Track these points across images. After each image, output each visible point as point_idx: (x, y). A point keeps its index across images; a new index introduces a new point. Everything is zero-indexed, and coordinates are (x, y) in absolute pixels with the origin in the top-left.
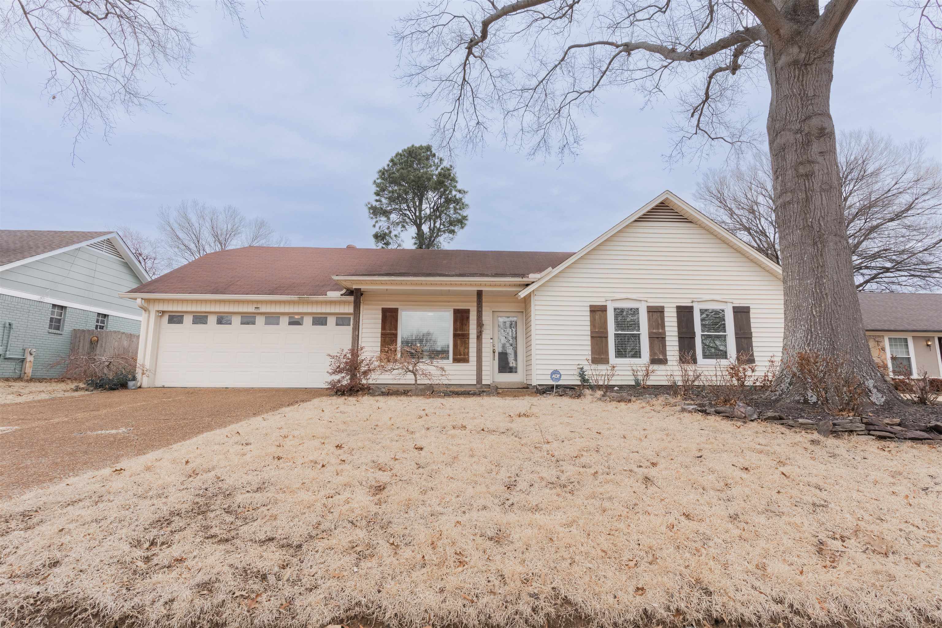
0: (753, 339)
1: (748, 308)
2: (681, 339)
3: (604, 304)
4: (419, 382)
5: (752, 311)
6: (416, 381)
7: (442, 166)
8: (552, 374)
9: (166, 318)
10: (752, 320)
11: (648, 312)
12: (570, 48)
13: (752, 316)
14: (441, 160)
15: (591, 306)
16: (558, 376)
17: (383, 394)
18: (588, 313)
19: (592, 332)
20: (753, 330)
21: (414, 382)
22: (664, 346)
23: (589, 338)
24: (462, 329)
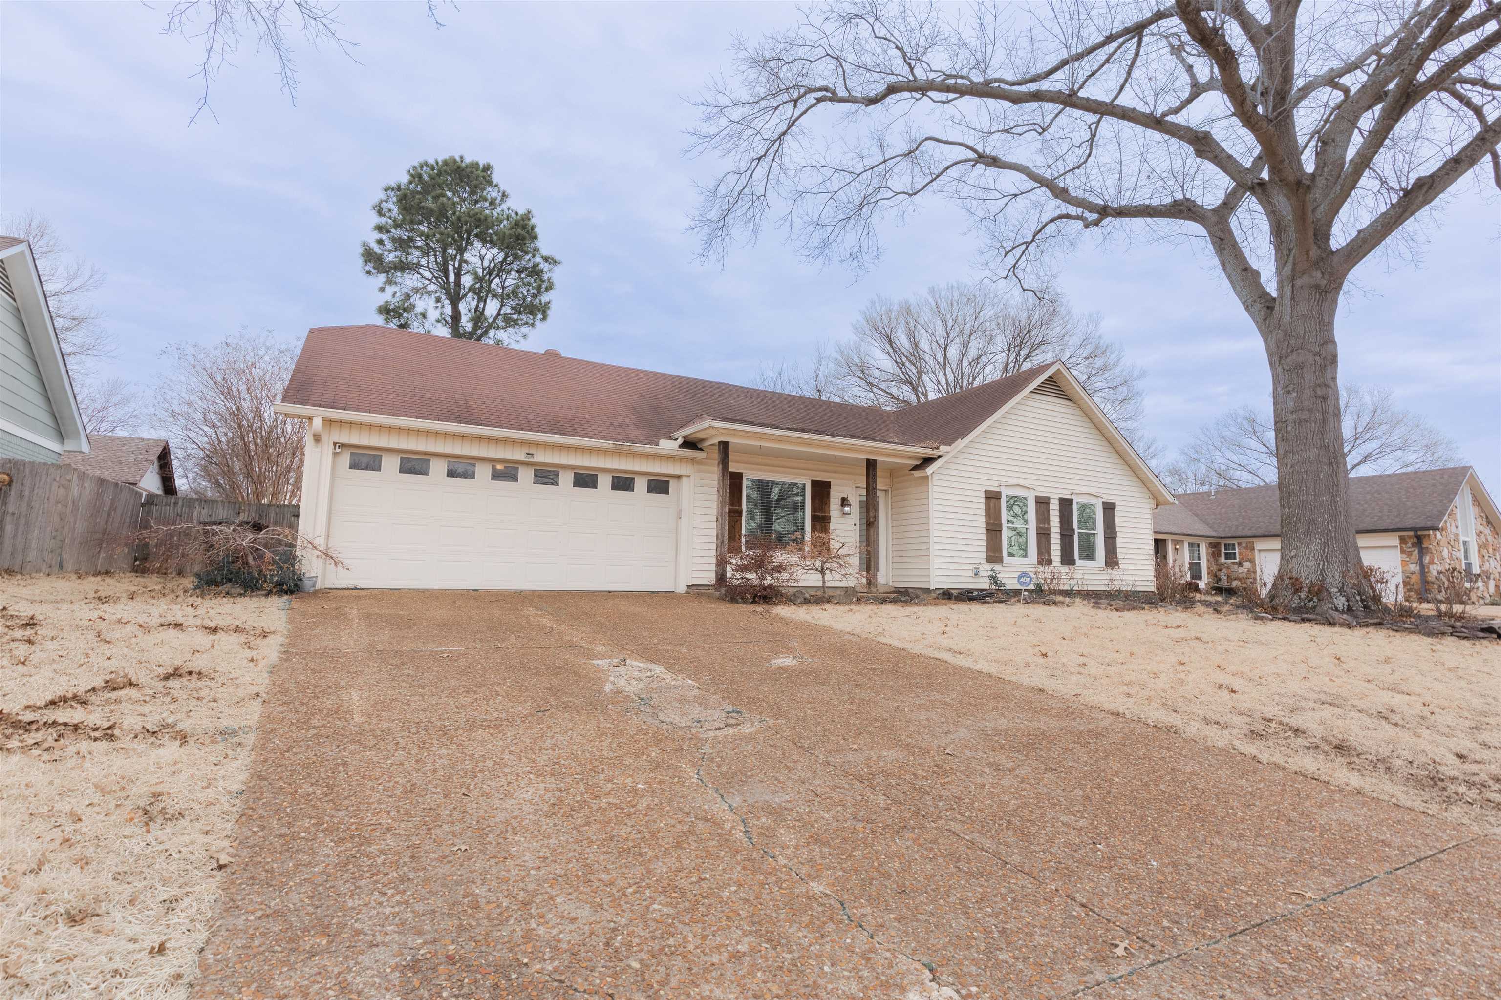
0: (1118, 540)
1: (1114, 504)
2: (1063, 535)
3: (997, 489)
4: (827, 585)
5: (1117, 508)
6: (824, 582)
7: (504, 207)
8: (1020, 577)
9: (346, 458)
10: (1117, 519)
11: (1037, 502)
12: (927, 139)
13: (1117, 513)
14: (504, 195)
15: (986, 491)
16: (1028, 579)
17: (807, 601)
18: (983, 500)
19: (987, 524)
20: (1117, 529)
21: (820, 584)
22: (1049, 544)
23: (984, 531)
24: (822, 510)
